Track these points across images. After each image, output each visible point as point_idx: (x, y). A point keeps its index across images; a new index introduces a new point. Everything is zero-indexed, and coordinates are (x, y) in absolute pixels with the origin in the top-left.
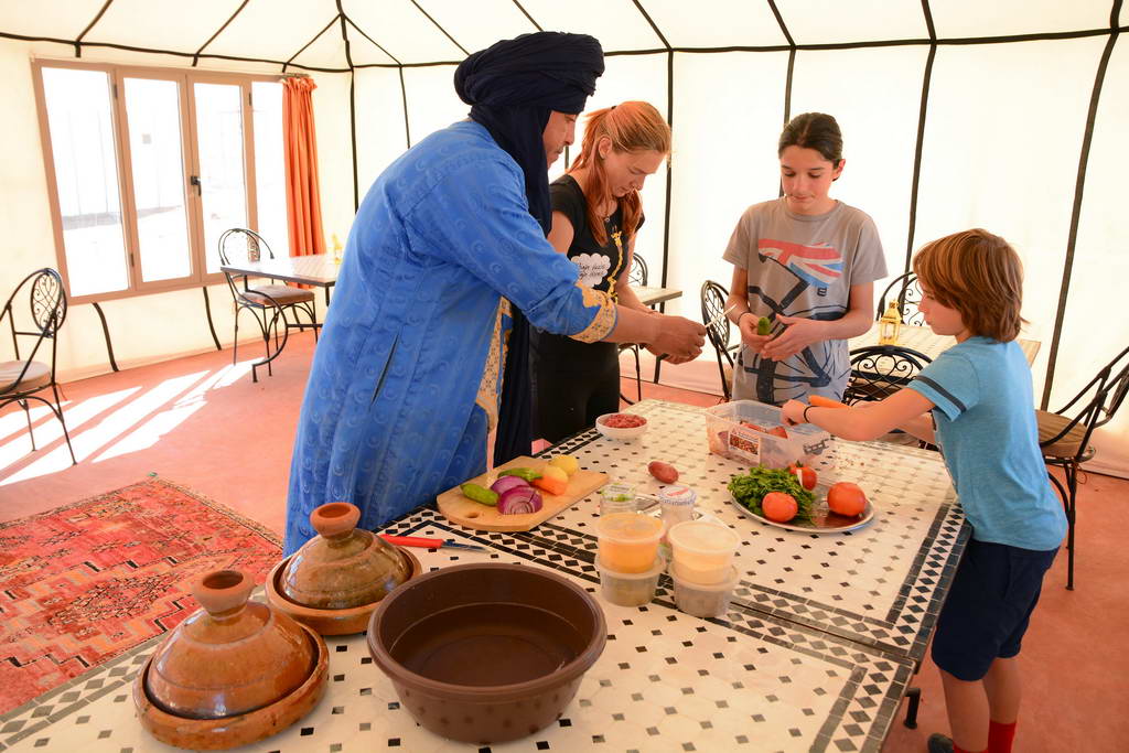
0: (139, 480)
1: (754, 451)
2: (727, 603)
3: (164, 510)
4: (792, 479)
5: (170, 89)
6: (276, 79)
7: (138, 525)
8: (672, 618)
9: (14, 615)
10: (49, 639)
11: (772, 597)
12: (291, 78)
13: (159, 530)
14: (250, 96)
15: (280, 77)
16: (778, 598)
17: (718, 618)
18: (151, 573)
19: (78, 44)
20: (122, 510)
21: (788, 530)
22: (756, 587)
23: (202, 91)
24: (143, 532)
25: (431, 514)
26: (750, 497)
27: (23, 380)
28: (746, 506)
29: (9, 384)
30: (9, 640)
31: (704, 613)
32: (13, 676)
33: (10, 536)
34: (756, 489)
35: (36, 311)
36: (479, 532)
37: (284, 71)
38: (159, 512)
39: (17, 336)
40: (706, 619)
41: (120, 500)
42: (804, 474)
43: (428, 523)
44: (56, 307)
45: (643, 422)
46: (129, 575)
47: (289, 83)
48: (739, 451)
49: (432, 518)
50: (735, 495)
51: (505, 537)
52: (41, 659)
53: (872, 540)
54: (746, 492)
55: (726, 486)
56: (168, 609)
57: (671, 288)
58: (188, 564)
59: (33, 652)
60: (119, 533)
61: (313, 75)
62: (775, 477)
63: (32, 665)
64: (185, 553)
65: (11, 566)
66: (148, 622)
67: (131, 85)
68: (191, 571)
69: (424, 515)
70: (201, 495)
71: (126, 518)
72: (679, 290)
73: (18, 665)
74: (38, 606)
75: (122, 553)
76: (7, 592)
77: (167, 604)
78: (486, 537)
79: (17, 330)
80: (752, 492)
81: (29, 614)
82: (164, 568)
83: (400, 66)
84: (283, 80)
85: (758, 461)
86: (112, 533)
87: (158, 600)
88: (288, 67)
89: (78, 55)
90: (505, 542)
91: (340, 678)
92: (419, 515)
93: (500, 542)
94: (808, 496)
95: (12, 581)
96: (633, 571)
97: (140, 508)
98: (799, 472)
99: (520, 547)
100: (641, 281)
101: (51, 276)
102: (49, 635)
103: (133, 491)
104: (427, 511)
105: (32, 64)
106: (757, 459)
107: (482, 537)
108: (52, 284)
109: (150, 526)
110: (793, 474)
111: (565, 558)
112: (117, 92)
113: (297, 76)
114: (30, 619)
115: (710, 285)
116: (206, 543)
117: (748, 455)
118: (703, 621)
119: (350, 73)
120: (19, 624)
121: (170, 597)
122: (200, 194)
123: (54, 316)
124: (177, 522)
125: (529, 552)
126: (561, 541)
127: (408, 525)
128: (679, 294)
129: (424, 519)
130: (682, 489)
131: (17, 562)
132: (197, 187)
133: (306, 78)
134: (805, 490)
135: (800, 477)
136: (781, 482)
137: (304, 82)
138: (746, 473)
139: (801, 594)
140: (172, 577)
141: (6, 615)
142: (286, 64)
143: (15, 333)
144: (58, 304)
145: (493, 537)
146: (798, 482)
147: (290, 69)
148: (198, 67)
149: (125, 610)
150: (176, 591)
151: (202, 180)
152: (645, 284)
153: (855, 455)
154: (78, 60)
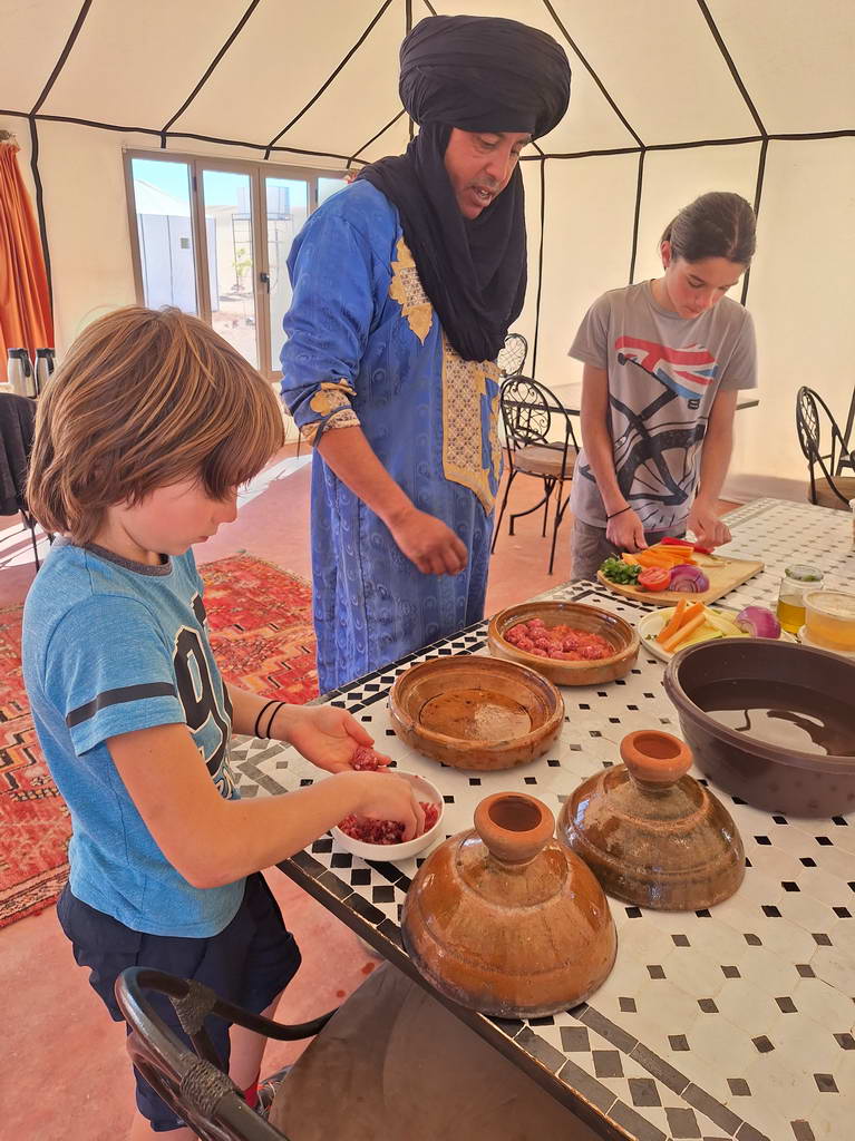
0: (231, 555)
3: (259, 582)
5: (242, 182)
6: (341, 175)
7: (238, 593)
13: (257, 599)
14: (316, 190)
18: (257, 636)
19: (164, 134)
20: (221, 580)
23: (273, 185)
24: (244, 600)
37: (348, 167)
38: (254, 584)
41: (218, 571)
46: (239, 637)
56: (278, 668)
58: (289, 631)
60: (221, 599)
64: (284, 620)
66: (262, 678)
67: (209, 177)
68: (294, 637)
70: (290, 571)
71: (225, 587)
75: (227, 617)
77: (276, 663)
82: (268, 633)
84: (348, 177)
86: (214, 599)
87: (268, 660)
88: (353, 162)
89: (163, 146)
97: (237, 580)
103: (228, 564)
105: (123, 154)
109: (248, 594)
112: (196, 186)
116: (303, 613)
121: (276, 658)
122: (268, 291)
124: (273, 593)
132: (266, 284)
140: (276, 641)
142: (350, 160)
147: (354, 165)
148: (270, 161)
149: (240, 667)
150: (282, 653)
151: (271, 279)
154: (163, 150)
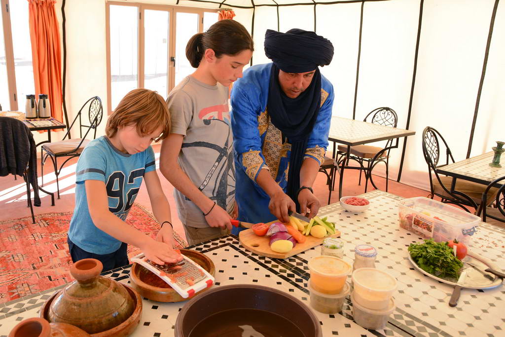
1: (429, 229)
2: (385, 322)
4: (450, 250)
5: (165, 15)
6: (215, 11)
8: (348, 326)
9: (56, 257)
10: (66, 270)
11: (417, 324)
12: (223, 11)
14: (203, 19)
15: (219, 10)
16: (420, 325)
17: (377, 331)
21: (440, 282)
22: (408, 315)
23: (179, 16)
25: (232, 240)
26: (420, 257)
27: (80, 147)
28: (416, 262)
29: (74, 149)
30: (51, 268)
31: (368, 326)
32: (48, 285)
33: (64, 219)
34: (424, 253)
35: (91, 116)
36: (253, 254)
37: (220, 7)
39: (82, 127)
40: (369, 330)
42: (458, 249)
43: (228, 244)
44: (97, 115)
45: (367, 203)
47: (222, 13)
48: (419, 229)
49: (231, 242)
50: (412, 255)
51: (267, 259)
52: (61, 279)
53: (498, 299)
54: (418, 254)
55: (408, 247)
57: (411, 130)
59: (58, 275)
61: (234, 9)
62: (439, 248)
63: (56, 281)
65: (60, 233)
67: (147, 13)
69: (228, 240)
72: (414, 131)
73: (51, 280)
74: (66, 254)
76: (55, 245)
78: (256, 258)
79: (82, 124)
80: (422, 255)
81: (61, 257)
83: (278, 5)
84: (219, 12)
85: (432, 236)
88: (222, 5)
90: (266, 262)
91: (147, 324)
92: (225, 239)
93: (263, 261)
94: (458, 263)
95: (59, 240)
96: (327, 292)
98: (455, 247)
99: (273, 266)
100: (394, 125)
101: (98, 100)
102: (66, 269)
104: (230, 237)
105: (106, 3)
106: (431, 234)
107: (254, 257)
108: (98, 104)
110: (451, 247)
111: (297, 277)
112: (141, 16)
113: (226, 10)
114: (61, 259)
115: (429, 129)
117: (425, 231)
118: (367, 331)
119: (253, 9)
120: (56, 261)
122: (174, 66)
123: (96, 119)
124: (136, 224)
125: (277, 270)
126: (298, 266)
127: (217, 244)
128: (414, 134)
129: (227, 242)
130: (370, 247)
131: (63, 232)
132: (173, 62)
133: (230, 11)
134: (457, 259)
135: (455, 250)
136: (442, 251)
137: (229, 13)
138: (421, 243)
139: (437, 325)
141: (53, 256)
142: (221, 4)
143: (81, 126)
144: (98, 114)
145: (260, 258)
146: (453, 253)
147: (223, 6)
148: (179, 5)
151: (176, 59)
152: (395, 126)
153: (499, 241)
